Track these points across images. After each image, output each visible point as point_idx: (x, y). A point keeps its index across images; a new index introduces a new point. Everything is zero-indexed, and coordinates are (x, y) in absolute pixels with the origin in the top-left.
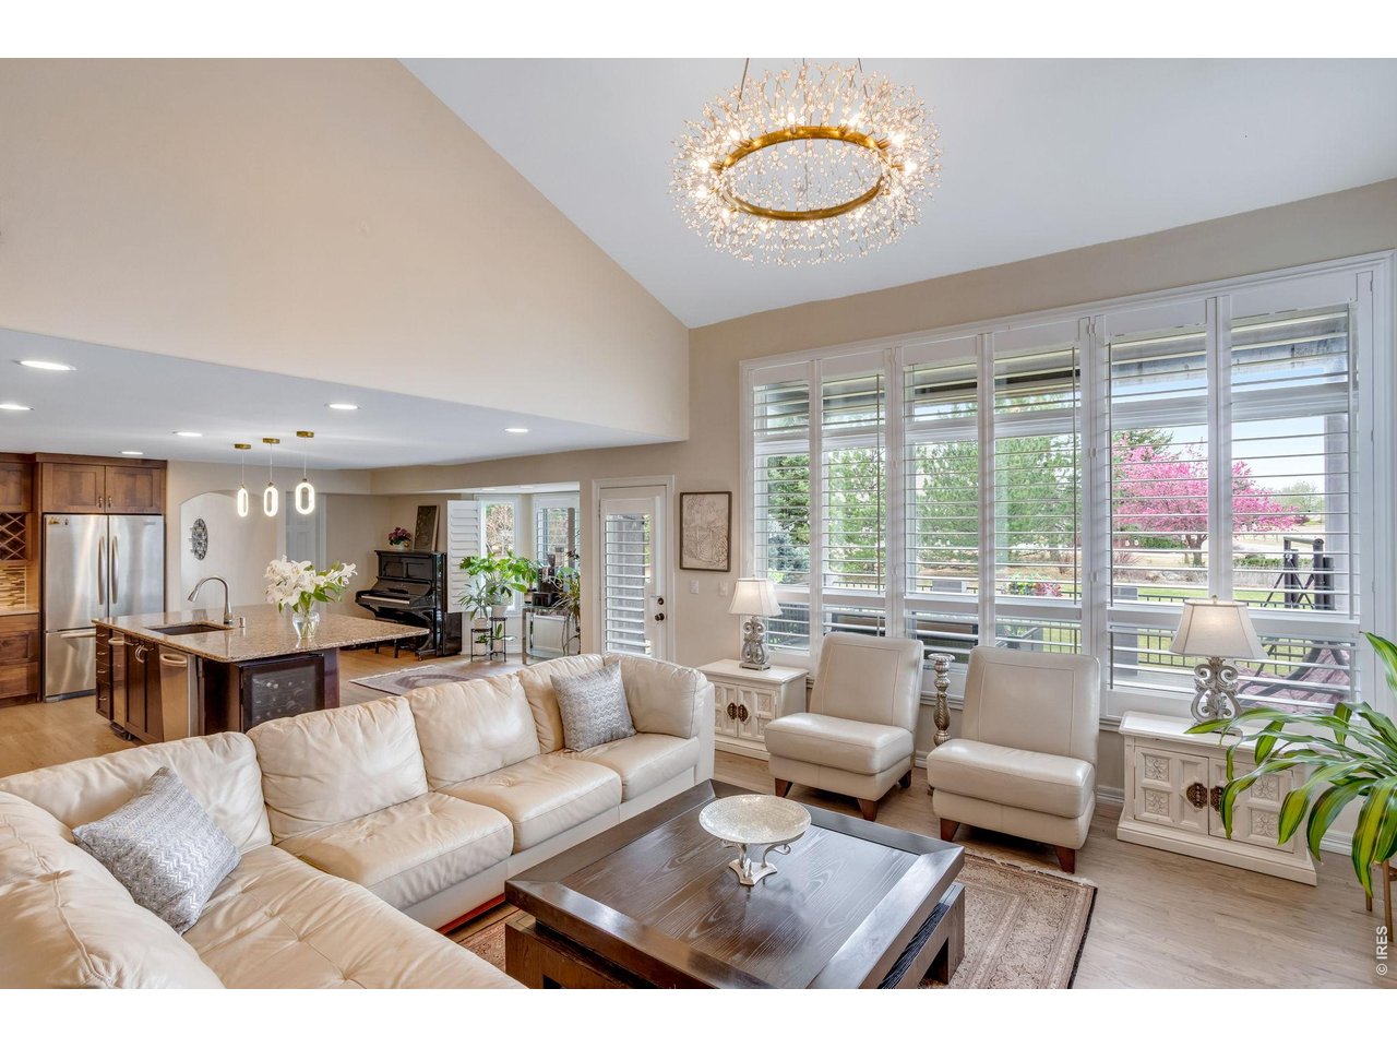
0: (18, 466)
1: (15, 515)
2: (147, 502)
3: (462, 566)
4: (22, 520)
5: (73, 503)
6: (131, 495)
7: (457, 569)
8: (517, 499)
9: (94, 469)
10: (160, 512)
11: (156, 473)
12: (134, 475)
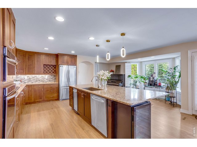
0: (55, 56)
1: (55, 65)
2: (74, 63)
3: (128, 77)
4: (56, 66)
5: (63, 63)
6: (71, 61)
7: (127, 78)
8: (139, 63)
9: (66, 56)
10: (76, 65)
11: (75, 57)
12: (72, 58)
